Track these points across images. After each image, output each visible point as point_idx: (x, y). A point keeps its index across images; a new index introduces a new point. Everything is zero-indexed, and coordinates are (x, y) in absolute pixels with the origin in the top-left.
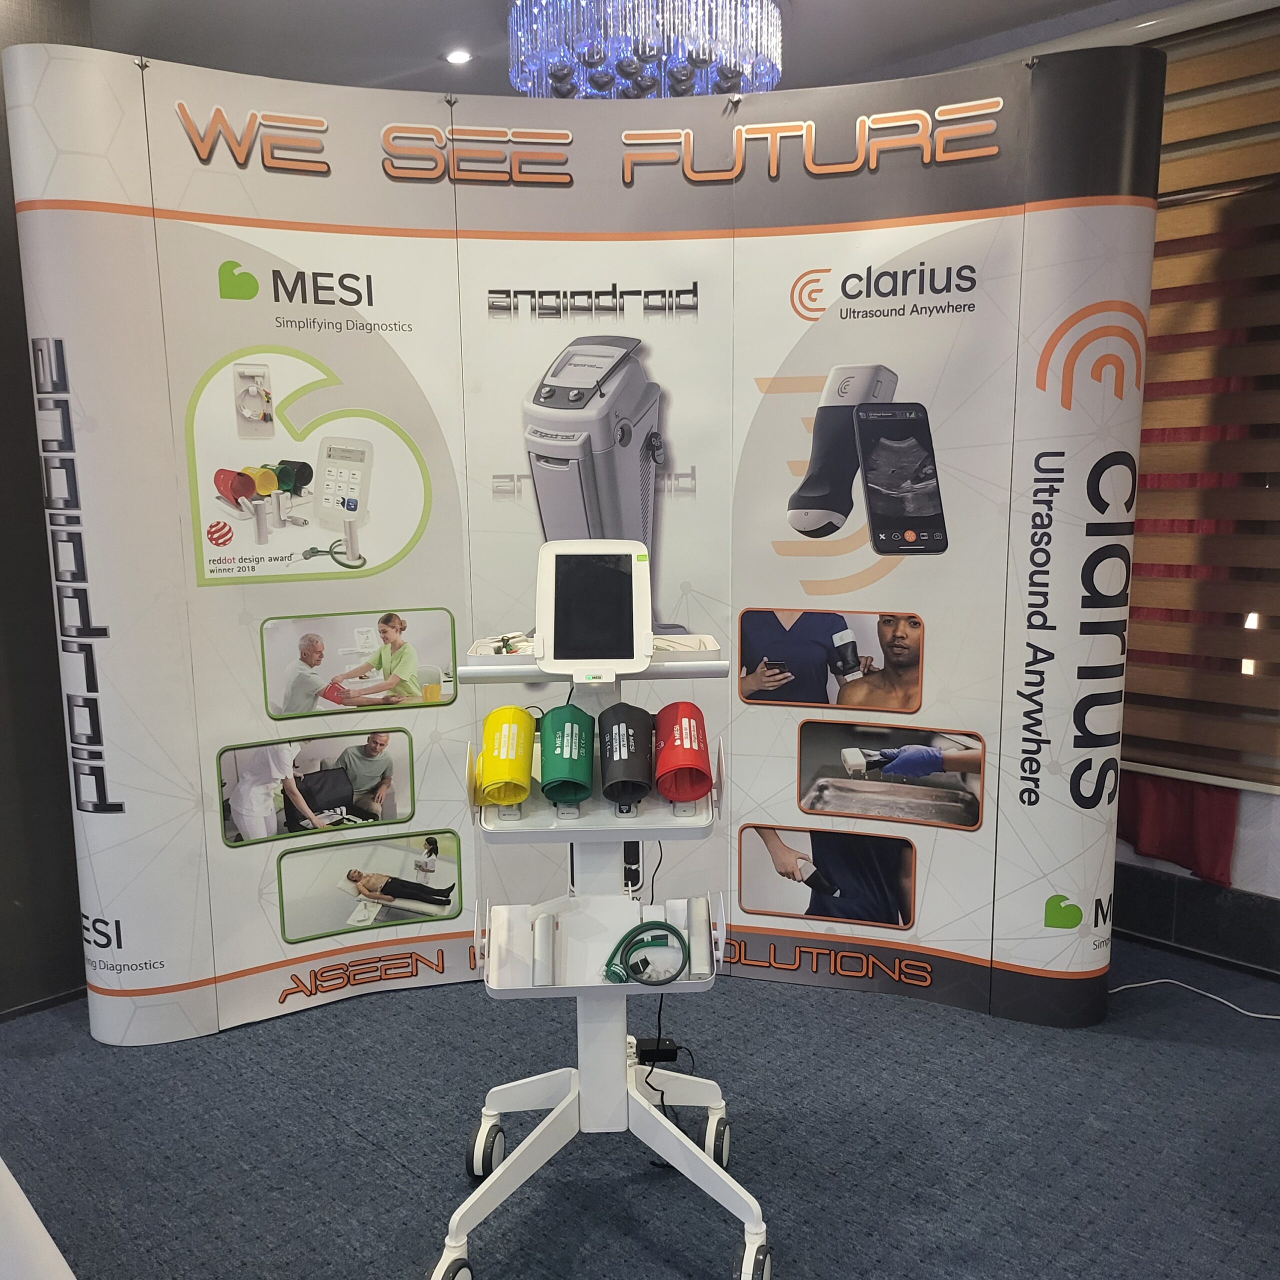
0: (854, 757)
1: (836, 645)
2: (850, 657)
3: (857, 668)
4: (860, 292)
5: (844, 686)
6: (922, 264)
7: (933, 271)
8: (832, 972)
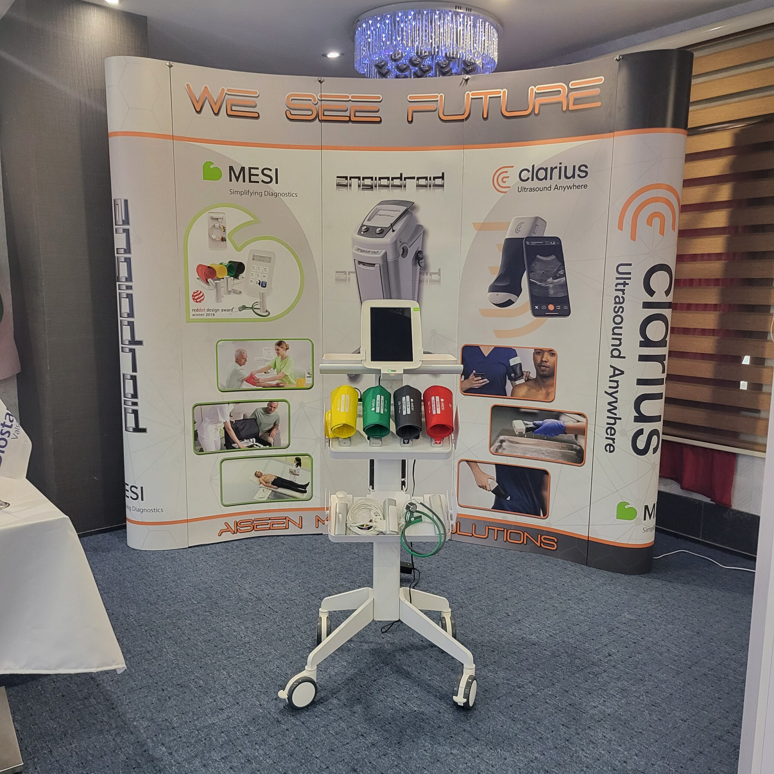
0: (519, 425)
1: (511, 365)
2: (518, 372)
3: (522, 377)
4: (528, 178)
5: (515, 387)
6: (561, 163)
7: (566, 167)
8: (505, 540)
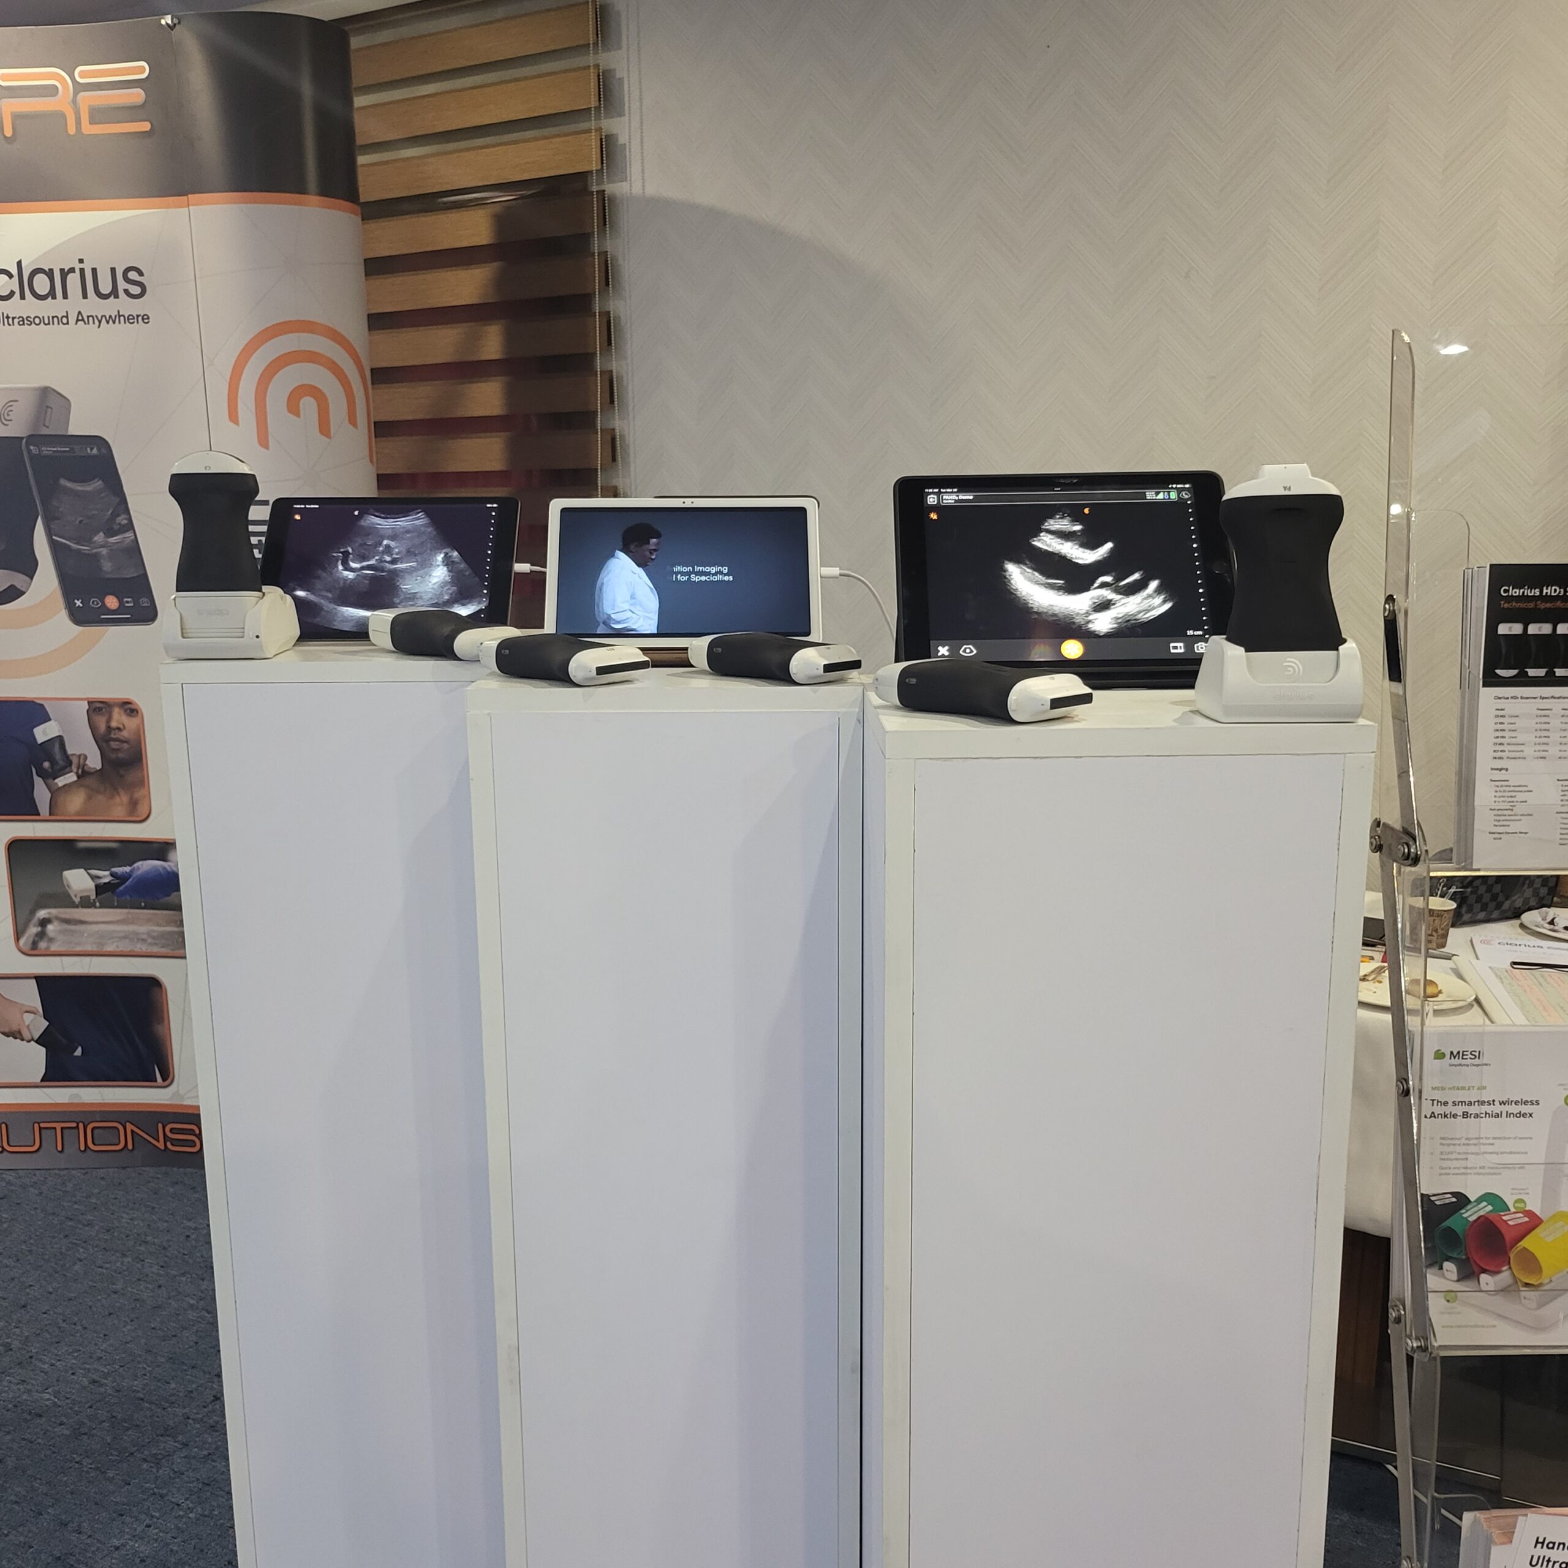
0: (79, 880)
